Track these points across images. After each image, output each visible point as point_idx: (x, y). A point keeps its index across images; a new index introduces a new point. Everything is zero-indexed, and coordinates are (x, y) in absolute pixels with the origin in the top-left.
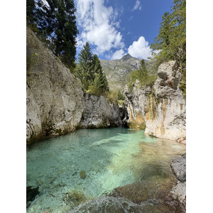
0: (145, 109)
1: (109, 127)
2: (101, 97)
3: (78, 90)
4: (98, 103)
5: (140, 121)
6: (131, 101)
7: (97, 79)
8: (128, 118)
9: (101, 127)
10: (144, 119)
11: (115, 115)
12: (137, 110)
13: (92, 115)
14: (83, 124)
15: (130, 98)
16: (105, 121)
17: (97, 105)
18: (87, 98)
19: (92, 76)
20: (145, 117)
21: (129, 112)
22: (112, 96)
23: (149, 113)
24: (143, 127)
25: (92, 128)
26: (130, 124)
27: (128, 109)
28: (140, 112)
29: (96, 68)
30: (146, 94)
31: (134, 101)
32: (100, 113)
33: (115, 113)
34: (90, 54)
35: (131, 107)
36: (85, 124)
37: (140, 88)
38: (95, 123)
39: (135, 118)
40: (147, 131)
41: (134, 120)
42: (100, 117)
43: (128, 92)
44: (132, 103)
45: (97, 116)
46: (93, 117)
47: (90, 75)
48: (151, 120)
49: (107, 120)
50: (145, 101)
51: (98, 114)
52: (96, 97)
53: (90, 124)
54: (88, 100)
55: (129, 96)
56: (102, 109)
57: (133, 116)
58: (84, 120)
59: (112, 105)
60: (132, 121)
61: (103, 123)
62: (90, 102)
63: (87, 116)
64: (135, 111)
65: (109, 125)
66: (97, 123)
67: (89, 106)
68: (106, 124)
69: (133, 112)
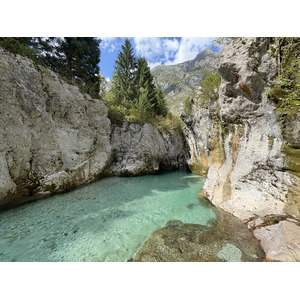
1: (157, 173)
2: (146, 125)
3: (98, 118)
6: (192, 129)
8: (189, 157)
9: (141, 174)
12: (201, 144)
13: (127, 156)
14: (114, 169)
15: (190, 124)
16: (149, 163)
18: (124, 129)
19: (135, 93)
20: (209, 159)
22: (168, 122)
23: (216, 152)
26: (192, 166)
27: (189, 142)
29: (142, 79)
31: (197, 130)
32: (141, 151)
35: (193, 138)
36: (117, 169)
37: (202, 106)
38: (130, 168)
39: (199, 158)
41: (198, 161)
42: (139, 158)
43: (185, 114)
44: (194, 133)
45: (134, 156)
46: (129, 158)
47: (132, 92)
48: (218, 165)
49: (154, 162)
50: (210, 130)
51: (136, 153)
52: (137, 126)
53: (123, 169)
54: (125, 132)
55: (188, 121)
56: (143, 145)
57: (197, 155)
58: (117, 163)
59: (168, 137)
60: (194, 162)
61: (147, 167)
62: (129, 134)
63: (122, 157)
64: (199, 145)
65: (157, 169)
66: (135, 167)
67: (126, 141)
68: (152, 168)
69: (195, 147)
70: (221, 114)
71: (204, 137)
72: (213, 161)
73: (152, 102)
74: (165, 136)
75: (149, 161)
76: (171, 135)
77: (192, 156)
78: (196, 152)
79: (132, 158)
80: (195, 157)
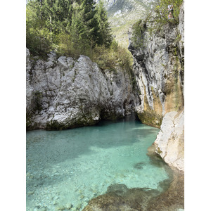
4: (72, 73)
6: (143, 66)
9: (75, 125)
12: (154, 86)
13: (55, 102)
14: (38, 119)
15: (141, 60)
16: (86, 111)
17: (67, 78)
26: (142, 115)
30: (168, 50)
32: (74, 95)
33: (118, 92)
35: (144, 78)
36: (43, 119)
37: (157, 34)
38: (60, 117)
39: (151, 104)
41: (149, 108)
42: (73, 104)
43: (134, 44)
44: (146, 71)
45: (66, 102)
46: (58, 104)
47: (60, 8)
48: (174, 113)
49: (93, 109)
50: (166, 67)
51: (69, 98)
53: (50, 119)
54: (53, 67)
55: (138, 54)
56: (78, 86)
57: (149, 100)
58: (42, 112)
59: (112, 76)
60: (146, 109)
61: (84, 117)
62: (58, 71)
63: (48, 103)
64: (152, 87)
65: (97, 118)
66: (66, 117)
67: (53, 80)
68: (91, 118)
69: (147, 90)
71: (159, 76)
72: (169, 108)
73: (91, 26)
74: (108, 75)
75: (86, 109)
76: (115, 73)
77: (142, 102)
78: (148, 97)
79: (63, 104)
80: (147, 103)
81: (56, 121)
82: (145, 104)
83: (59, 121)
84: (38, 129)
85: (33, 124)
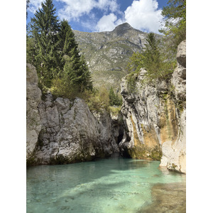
0: (159, 121)
1: (94, 159)
2: (78, 100)
4: (72, 111)
5: (150, 144)
6: (133, 107)
7: (68, 66)
8: (128, 139)
9: (77, 160)
10: (157, 141)
11: (105, 134)
12: (144, 123)
13: (58, 137)
14: (41, 155)
15: (132, 103)
16: (85, 147)
17: (69, 116)
18: (49, 103)
19: (59, 60)
20: (160, 137)
21: (130, 128)
22: (97, 99)
23: (166, 129)
24: (157, 155)
25: (60, 162)
26: (133, 150)
27: (128, 122)
28: (151, 127)
29: (66, 46)
30: (159, 95)
31: (140, 108)
32: (76, 131)
33: (104, 131)
34: (53, 19)
35: (134, 117)
36: (45, 154)
37: (149, 84)
38: (65, 152)
39: (142, 139)
40: (164, 162)
41: (140, 143)
42: (74, 140)
43: (126, 90)
44: (136, 112)
45: (70, 137)
46: (62, 139)
50: (159, 107)
51: (71, 133)
52: (66, 100)
53: (55, 154)
54: (51, 107)
55: (129, 98)
56: (80, 123)
57: (139, 136)
58: (43, 148)
59: (99, 116)
60: (136, 144)
61: (82, 152)
62: (56, 110)
63: (49, 139)
64: (142, 125)
65: (93, 154)
66: (71, 151)
67: (52, 118)
68: (88, 154)
69: (137, 127)
70: (176, 93)
71: (154, 114)
72: (164, 139)
74: (95, 115)
75: (85, 144)
76: (102, 114)
77: (132, 138)
78: (138, 133)
79: (67, 140)
80: (137, 138)
81: (61, 155)
82: (136, 140)
83: (64, 155)
84: (41, 164)
85: (36, 160)
